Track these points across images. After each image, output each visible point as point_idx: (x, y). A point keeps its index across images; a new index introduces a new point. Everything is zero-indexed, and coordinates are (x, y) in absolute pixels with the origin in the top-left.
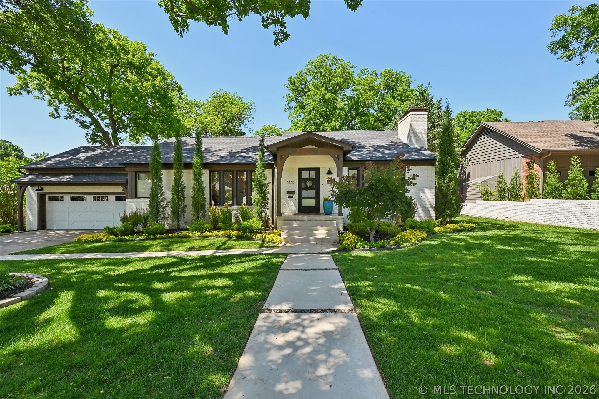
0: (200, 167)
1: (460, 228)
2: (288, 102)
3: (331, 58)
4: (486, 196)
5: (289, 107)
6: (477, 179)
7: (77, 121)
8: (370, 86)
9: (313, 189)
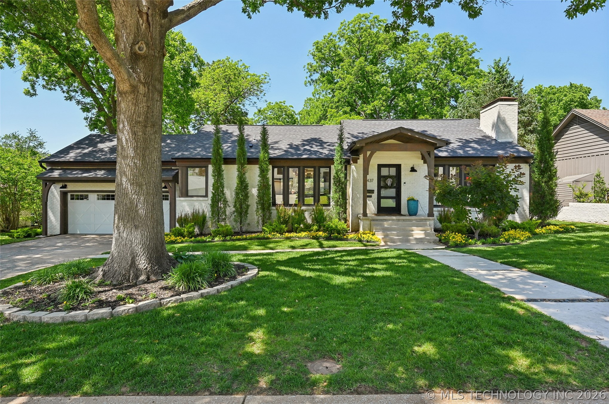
0: (267, 163)
1: (561, 230)
2: (309, 73)
3: (371, 18)
4: (581, 197)
5: (312, 80)
6: (568, 177)
7: (78, 102)
8: (422, 55)
9: (394, 188)
